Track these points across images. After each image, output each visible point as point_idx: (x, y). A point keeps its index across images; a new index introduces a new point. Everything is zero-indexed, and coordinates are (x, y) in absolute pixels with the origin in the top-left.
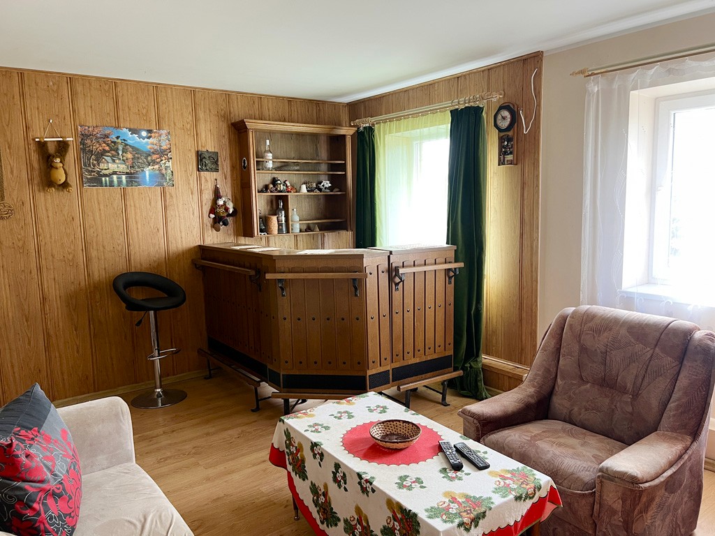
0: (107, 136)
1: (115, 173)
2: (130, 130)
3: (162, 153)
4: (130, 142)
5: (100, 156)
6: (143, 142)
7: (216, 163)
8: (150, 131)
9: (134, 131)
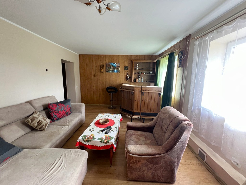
0: (110, 64)
1: (110, 70)
2: (113, 63)
3: (118, 67)
4: (113, 65)
5: (108, 68)
6: (115, 65)
7: (128, 68)
8: (116, 63)
9: (114, 63)
